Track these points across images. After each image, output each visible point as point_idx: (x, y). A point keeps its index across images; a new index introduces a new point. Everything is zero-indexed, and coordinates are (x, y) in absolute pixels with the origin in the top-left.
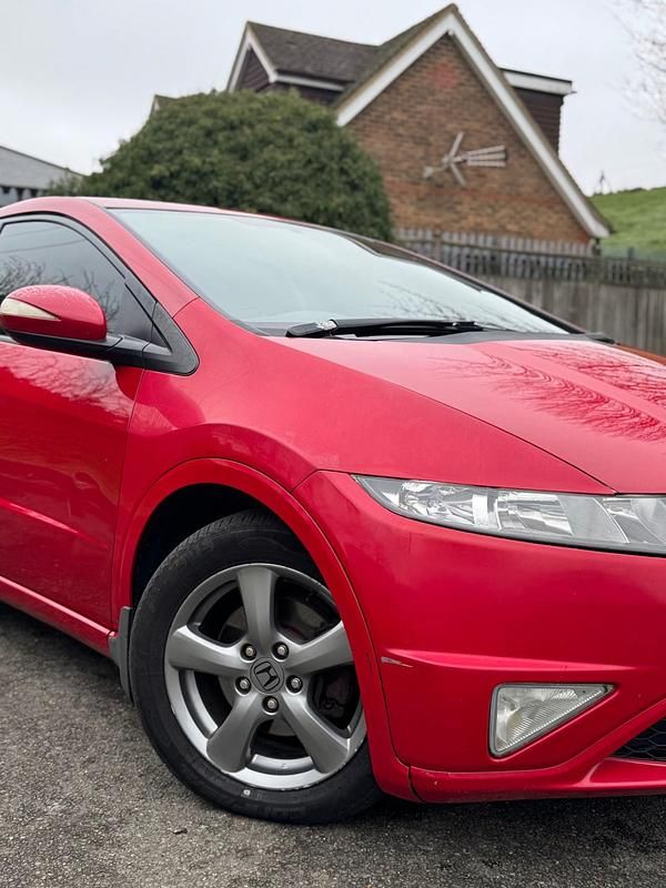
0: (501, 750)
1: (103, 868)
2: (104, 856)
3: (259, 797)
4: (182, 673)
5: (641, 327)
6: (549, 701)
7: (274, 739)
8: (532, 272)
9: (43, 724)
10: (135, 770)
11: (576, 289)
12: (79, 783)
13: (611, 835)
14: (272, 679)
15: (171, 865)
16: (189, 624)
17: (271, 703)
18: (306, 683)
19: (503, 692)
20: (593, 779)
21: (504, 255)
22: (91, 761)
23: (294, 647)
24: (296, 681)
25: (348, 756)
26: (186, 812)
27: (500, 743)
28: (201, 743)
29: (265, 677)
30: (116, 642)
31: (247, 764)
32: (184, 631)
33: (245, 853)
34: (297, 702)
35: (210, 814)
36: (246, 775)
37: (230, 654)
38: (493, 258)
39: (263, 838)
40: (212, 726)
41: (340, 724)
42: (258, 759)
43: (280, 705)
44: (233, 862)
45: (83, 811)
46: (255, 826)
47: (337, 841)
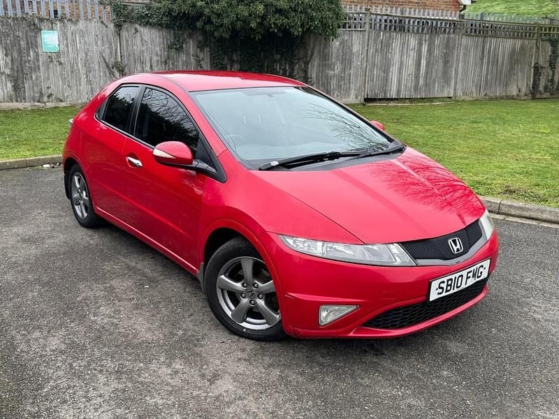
0: (323, 324)
1: (197, 354)
2: (198, 350)
3: (249, 332)
4: (222, 290)
5: (485, 60)
6: (339, 310)
7: (254, 313)
8: (423, 29)
9: (173, 300)
10: (207, 319)
11: (448, 39)
12: (188, 324)
13: (367, 349)
14: (253, 294)
15: (219, 353)
16: (224, 274)
17: (252, 302)
18: (264, 297)
19: (324, 307)
20: (354, 333)
21: (407, 20)
22: (191, 315)
23: (261, 285)
24: (260, 296)
25: (278, 321)
26: (224, 335)
27: (322, 322)
28: (229, 313)
29: (250, 294)
30: (199, 273)
31: (245, 321)
32: (223, 277)
33: (243, 350)
34: (261, 302)
35: (232, 336)
36: (244, 324)
37: (238, 285)
38: (401, 21)
39: (249, 345)
40: (233, 308)
41: (275, 310)
42: (248, 319)
43: (255, 303)
44: (239, 353)
45: (190, 334)
46: (247, 341)
47: (274, 347)
